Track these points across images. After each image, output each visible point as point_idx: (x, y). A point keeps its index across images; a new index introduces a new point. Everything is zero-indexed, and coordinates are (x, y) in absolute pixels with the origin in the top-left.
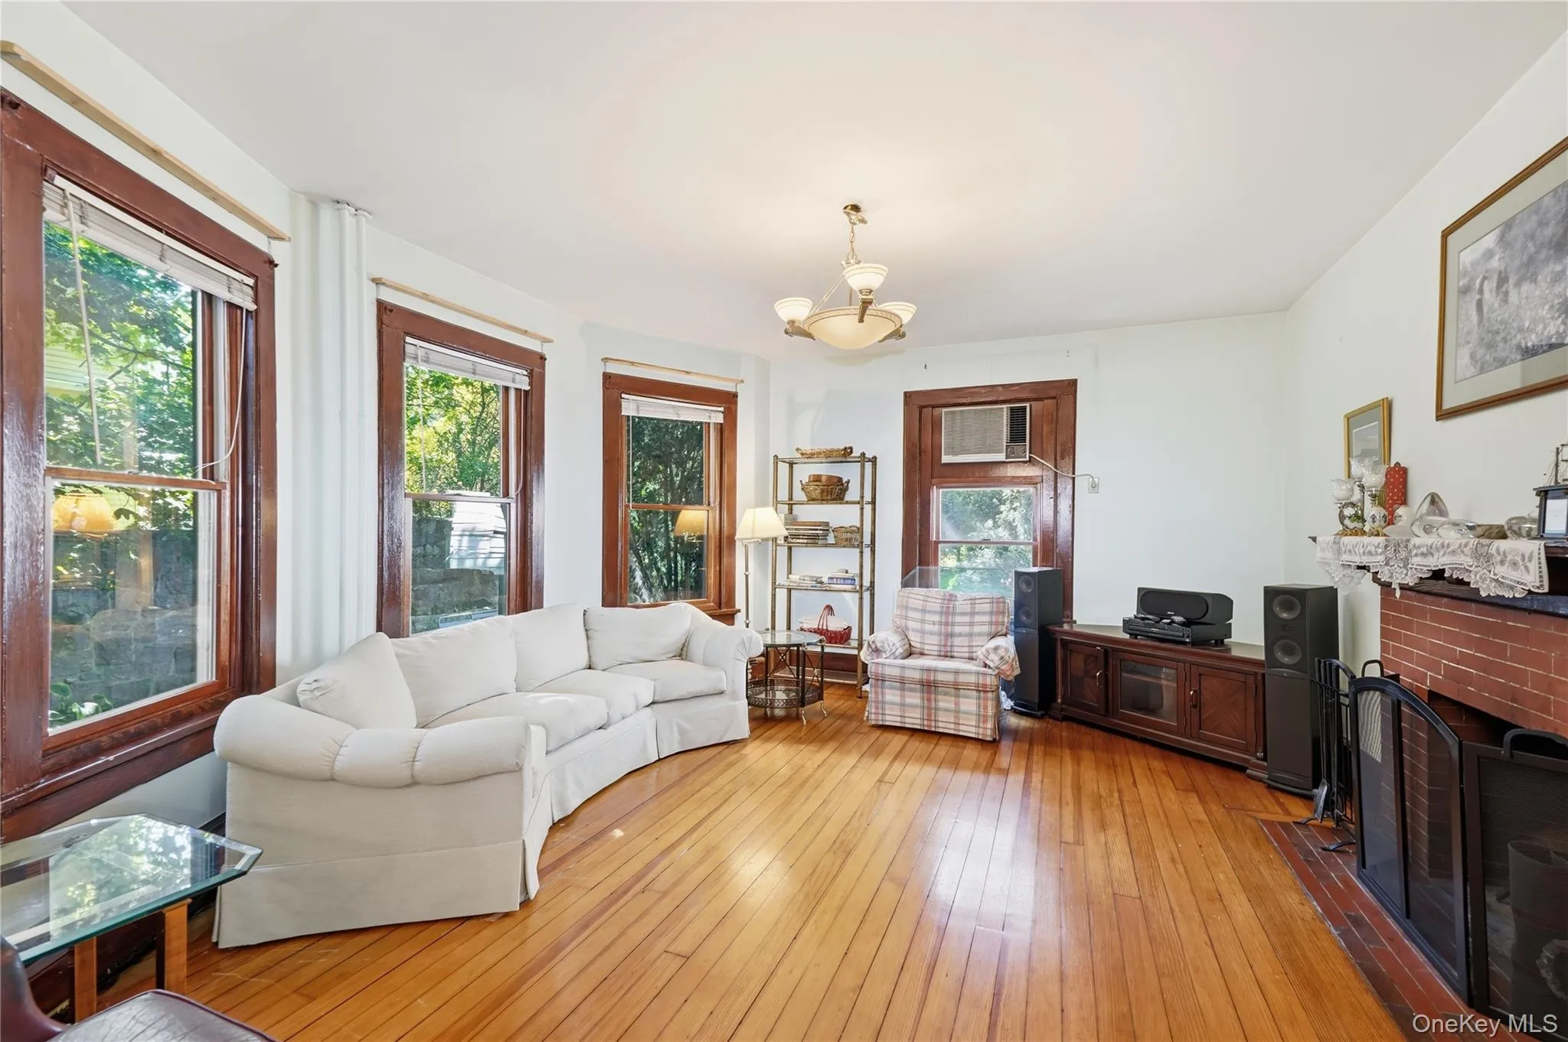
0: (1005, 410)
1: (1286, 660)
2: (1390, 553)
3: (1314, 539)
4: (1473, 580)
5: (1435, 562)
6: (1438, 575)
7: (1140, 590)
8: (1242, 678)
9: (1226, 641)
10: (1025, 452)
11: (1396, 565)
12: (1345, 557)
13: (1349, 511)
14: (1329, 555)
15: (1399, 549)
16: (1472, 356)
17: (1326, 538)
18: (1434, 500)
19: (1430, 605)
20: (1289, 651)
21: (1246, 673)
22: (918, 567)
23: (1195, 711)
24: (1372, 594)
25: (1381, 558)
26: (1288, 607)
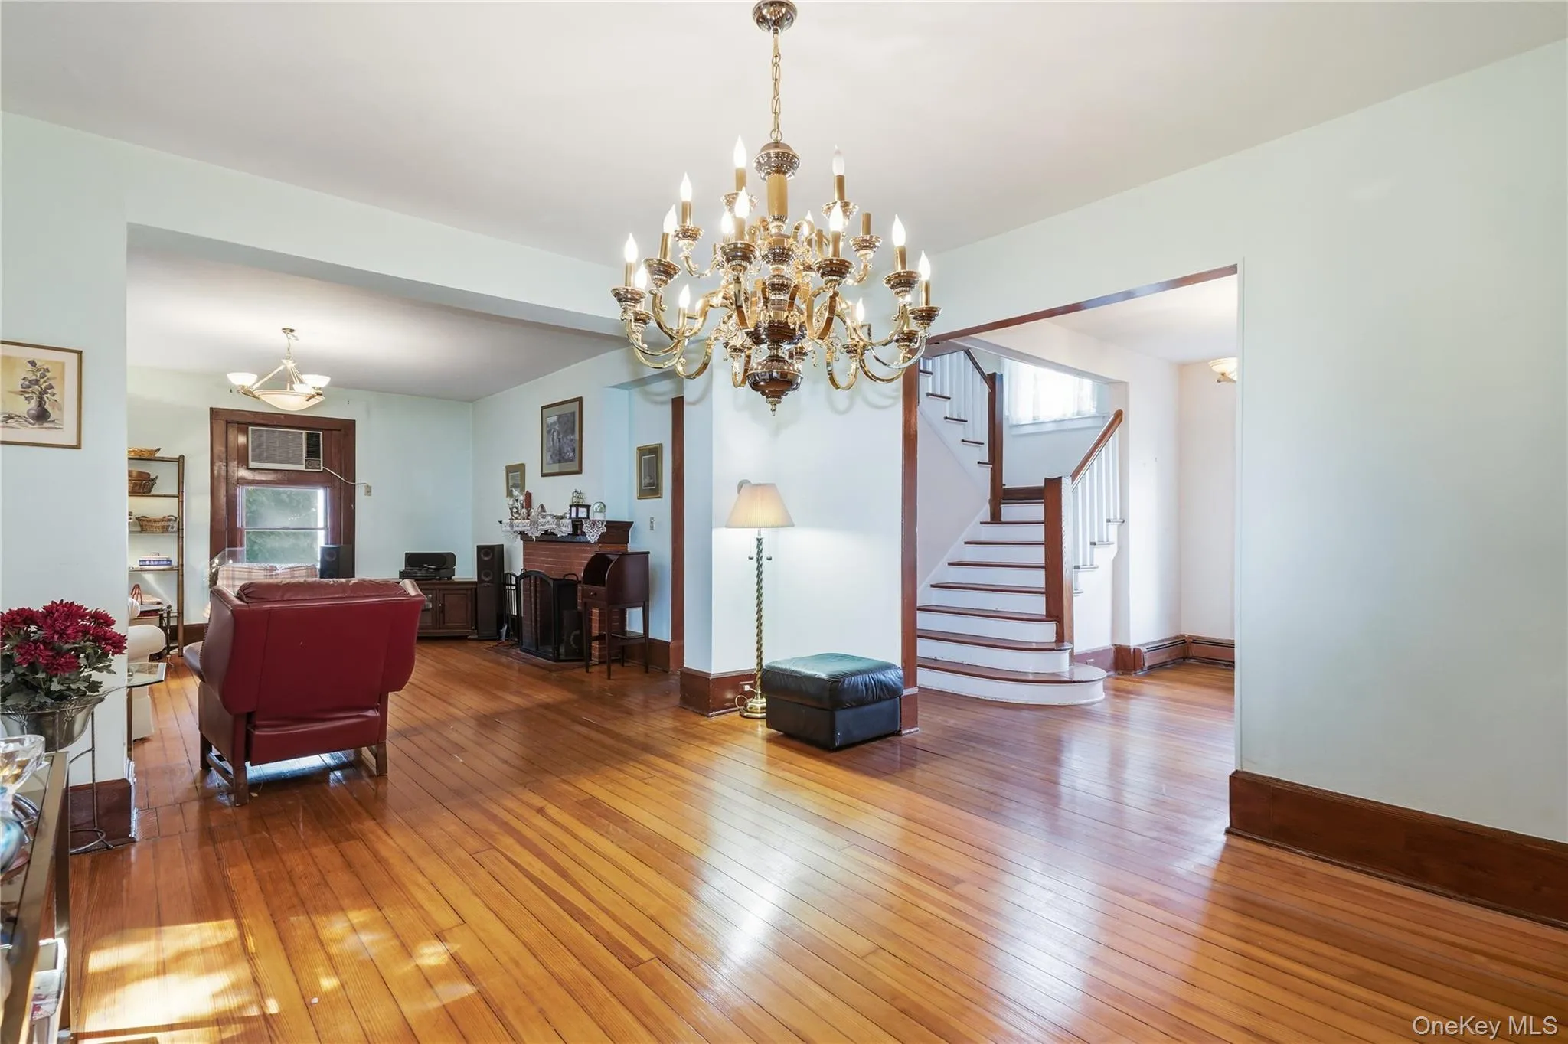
0: (304, 434)
1: (487, 579)
2: (532, 526)
3: (501, 522)
4: (556, 532)
5: (547, 527)
6: (546, 531)
7: (406, 554)
8: (465, 592)
9: (453, 577)
10: (320, 465)
11: (534, 530)
12: (515, 529)
13: (515, 510)
14: (509, 528)
15: (534, 523)
16: (551, 456)
17: (506, 521)
18: (542, 506)
19: (543, 546)
20: (487, 575)
21: (467, 590)
22: (227, 549)
23: (441, 615)
24: (519, 544)
25: (529, 528)
26: (487, 554)
